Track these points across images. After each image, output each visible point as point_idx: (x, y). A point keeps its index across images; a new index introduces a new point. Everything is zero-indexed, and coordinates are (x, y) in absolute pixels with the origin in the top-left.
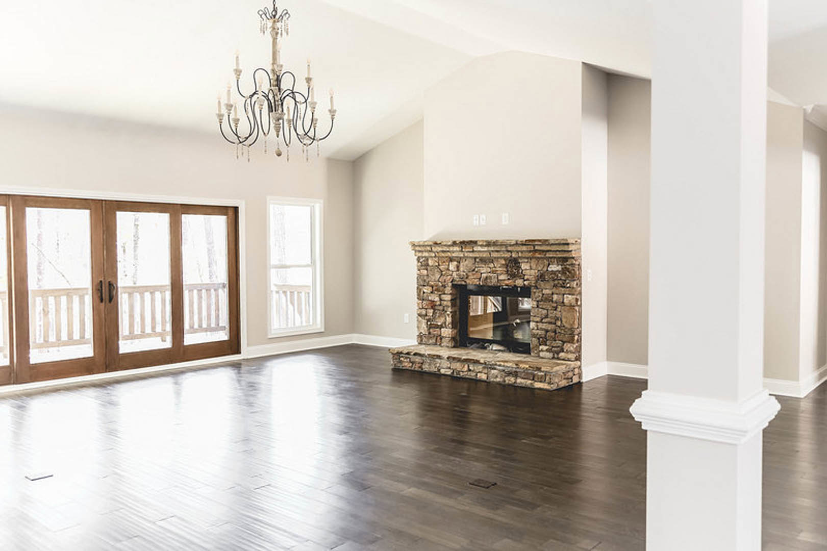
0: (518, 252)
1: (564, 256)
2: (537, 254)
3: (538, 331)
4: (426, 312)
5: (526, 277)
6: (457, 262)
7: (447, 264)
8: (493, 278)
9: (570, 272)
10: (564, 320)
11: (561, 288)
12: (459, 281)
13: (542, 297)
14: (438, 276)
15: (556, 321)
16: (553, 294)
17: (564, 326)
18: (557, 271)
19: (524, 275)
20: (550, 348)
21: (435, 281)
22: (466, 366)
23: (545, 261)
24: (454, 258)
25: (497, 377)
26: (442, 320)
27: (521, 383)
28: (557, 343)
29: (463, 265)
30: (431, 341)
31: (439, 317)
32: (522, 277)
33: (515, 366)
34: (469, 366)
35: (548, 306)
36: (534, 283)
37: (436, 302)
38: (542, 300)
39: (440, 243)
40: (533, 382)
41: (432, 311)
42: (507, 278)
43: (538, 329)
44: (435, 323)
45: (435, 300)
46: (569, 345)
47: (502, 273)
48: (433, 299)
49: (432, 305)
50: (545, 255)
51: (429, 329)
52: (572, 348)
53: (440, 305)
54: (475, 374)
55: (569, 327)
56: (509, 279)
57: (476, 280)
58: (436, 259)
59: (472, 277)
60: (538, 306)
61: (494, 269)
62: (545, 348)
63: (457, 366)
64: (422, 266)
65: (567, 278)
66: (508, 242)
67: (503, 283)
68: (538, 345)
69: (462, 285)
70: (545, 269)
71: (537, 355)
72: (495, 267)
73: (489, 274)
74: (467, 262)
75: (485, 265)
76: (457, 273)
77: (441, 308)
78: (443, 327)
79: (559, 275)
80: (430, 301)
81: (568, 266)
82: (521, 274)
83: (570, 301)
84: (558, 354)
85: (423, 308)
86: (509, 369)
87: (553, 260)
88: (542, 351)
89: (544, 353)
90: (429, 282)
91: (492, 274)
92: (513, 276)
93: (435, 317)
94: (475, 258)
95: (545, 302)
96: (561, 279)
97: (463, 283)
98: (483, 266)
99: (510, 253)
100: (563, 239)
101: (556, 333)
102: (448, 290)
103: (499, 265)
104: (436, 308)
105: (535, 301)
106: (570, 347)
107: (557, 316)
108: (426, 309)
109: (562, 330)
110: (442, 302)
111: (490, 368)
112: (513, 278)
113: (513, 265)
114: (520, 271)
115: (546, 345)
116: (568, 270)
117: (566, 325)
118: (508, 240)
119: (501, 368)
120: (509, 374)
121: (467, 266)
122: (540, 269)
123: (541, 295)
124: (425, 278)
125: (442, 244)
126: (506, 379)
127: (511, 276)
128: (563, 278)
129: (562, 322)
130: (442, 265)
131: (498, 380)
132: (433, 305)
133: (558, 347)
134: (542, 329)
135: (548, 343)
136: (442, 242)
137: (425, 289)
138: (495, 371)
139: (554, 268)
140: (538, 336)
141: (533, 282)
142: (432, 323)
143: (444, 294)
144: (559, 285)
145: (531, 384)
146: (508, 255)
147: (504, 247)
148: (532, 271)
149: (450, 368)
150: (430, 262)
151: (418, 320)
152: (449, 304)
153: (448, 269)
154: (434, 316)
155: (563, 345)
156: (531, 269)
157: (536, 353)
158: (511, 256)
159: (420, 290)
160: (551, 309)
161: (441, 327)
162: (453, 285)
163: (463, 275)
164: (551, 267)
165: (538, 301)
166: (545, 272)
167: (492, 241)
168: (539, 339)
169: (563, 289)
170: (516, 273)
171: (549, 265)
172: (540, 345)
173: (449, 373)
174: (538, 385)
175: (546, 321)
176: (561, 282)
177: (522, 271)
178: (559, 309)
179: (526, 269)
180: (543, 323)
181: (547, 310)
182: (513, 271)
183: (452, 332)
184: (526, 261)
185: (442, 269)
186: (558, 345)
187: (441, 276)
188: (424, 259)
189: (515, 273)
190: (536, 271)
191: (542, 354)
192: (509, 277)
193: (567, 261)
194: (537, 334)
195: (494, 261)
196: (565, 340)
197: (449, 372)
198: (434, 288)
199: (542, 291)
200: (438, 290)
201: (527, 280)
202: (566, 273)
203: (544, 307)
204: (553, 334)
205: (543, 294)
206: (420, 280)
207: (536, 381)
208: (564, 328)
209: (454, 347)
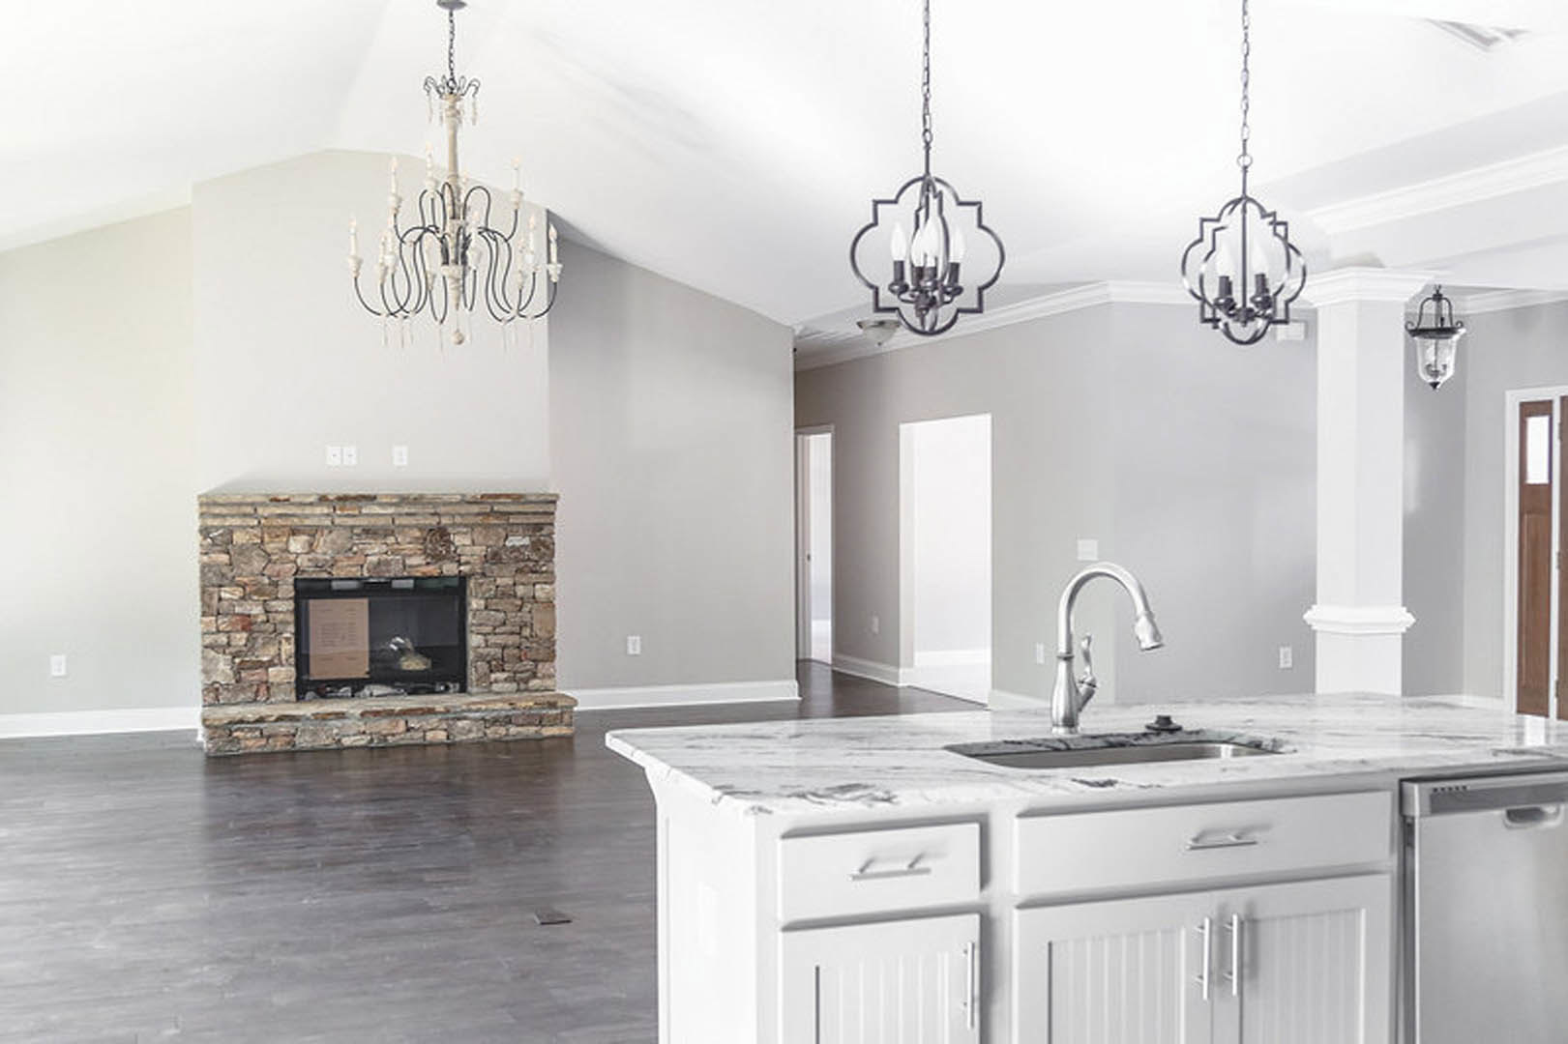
0: (453, 516)
1: (536, 521)
2: (491, 518)
3: (489, 649)
4: (229, 638)
5: (463, 559)
6: (309, 535)
7: (285, 539)
8: (393, 563)
9: (545, 546)
10: (536, 627)
11: (530, 575)
12: (314, 572)
13: (496, 591)
14: (258, 564)
15: (521, 628)
16: (515, 584)
17: (536, 635)
18: (522, 546)
19: (460, 555)
20: (512, 675)
21: (252, 574)
22: (402, 723)
23: (503, 530)
24: (302, 528)
25: (470, 731)
26: (272, 650)
27: (519, 733)
28: (525, 666)
29: (325, 541)
30: (241, 697)
31: (264, 644)
32: (457, 559)
33: (508, 707)
34: (407, 722)
35: (507, 604)
36: (479, 569)
37: (256, 616)
38: (495, 597)
39: (287, 500)
40: (539, 727)
41: (245, 635)
42: (424, 562)
43: (487, 646)
44: (254, 659)
45: (253, 612)
46: (547, 665)
47: (415, 554)
48: (247, 612)
49: (245, 623)
50: (506, 520)
51: (237, 672)
52: (552, 670)
53: (266, 621)
54: (422, 734)
55: (546, 636)
56: (428, 564)
57: (354, 569)
58: (257, 531)
59: (345, 563)
60: (486, 608)
61: (396, 546)
62: (502, 676)
63: (384, 725)
64: (214, 544)
65: (541, 558)
66: (445, 497)
67: (417, 571)
68: (488, 671)
69: (319, 580)
70: (499, 544)
71: (486, 690)
72: (398, 543)
73: (385, 556)
74: (334, 535)
75: (375, 539)
76: (310, 556)
77: (269, 627)
78: (275, 665)
79: (527, 553)
80: (238, 614)
81: (542, 538)
82: (452, 554)
83: (548, 593)
84: (526, 682)
85: (218, 631)
86: (495, 714)
87: (515, 528)
88: (496, 681)
89: (500, 685)
90: (234, 577)
91: (392, 557)
92: (438, 558)
93: (253, 646)
94: (352, 527)
95: (502, 598)
96: (529, 559)
97: (325, 575)
98: (372, 541)
99: (437, 518)
101: (521, 650)
102: (286, 590)
103: (408, 540)
104: (254, 627)
105: (481, 598)
106: (548, 669)
107: (525, 620)
108: (228, 632)
109: (532, 643)
110: (270, 615)
111: (453, 719)
112: (437, 561)
113: (437, 538)
114: (453, 549)
115: (503, 670)
116: (543, 544)
117: (541, 634)
119: (477, 715)
120: (495, 721)
121: (333, 542)
122: (491, 543)
123: (494, 588)
124: (225, 570)
125: (292, 500)
126: (488, 731)
127: (433, 557)
128: (534, 558)
129: (532, 630)
130: (272, 542)
131: (472, 736)
132: (247, 624)
133: (527, 671)
134: (496, 645)
135: (507, 667)
136: (293, 496)
137: (225, 591)
138: (465, 722)
139: (517, 541)
140: (488, 658)
141: (478, 566)
142: (247, 659)
143: (277, 598)
144: (526, 569)
145: (536, 732)
146: (434, 521)
147: (431, 506)
148: (476, 547)
149: (364, 733)
150: (239, 538)
151: (204, 658)
152: (289, 617)
153: (287, 550)
154: (249, 645)
155: (536, 666)
156: (474, 544)
157: (485, 687)
159: (211, 595)
160: (512, 611)
161: (271, 664)
162: (296, 580)
163: (325, 560)
164: (511, 541)
165: (487, 599)
166: (501, 549)
167: (411, 494)
168: (489, 662)
169: (534, 576)
170: (444, 552)
171: (508, 536)
172: (491, 671)
173: (362, 743)
175: (501, 631)
176: (531, 564)
177: (456, 548)
178: (526, 609)
179: (463, 545)
180: (495, 634)
181: (505, 612)
182: (436, 549)
183: (295, 671)
184: (465, 530)
185: (269, 551)
186: (528, 667)
187: (267, 564)
188: (221, 531)
189: (441, 552)
190: (484, 548)
191: (495, 687)
192: (429, 560)
193: (542, 529)
194: (488, 655)
195: (396, 531)
196: (540, 657)
197: (363, 741)
198: (248, 589)
199: (495, 581)
200: (259, 592)
201: (467, 563)
202: (539, 550)
203: (500, 608)
204: (516, 651)
206: (210, 575)
207: (543, 726)
208: (536, 639)
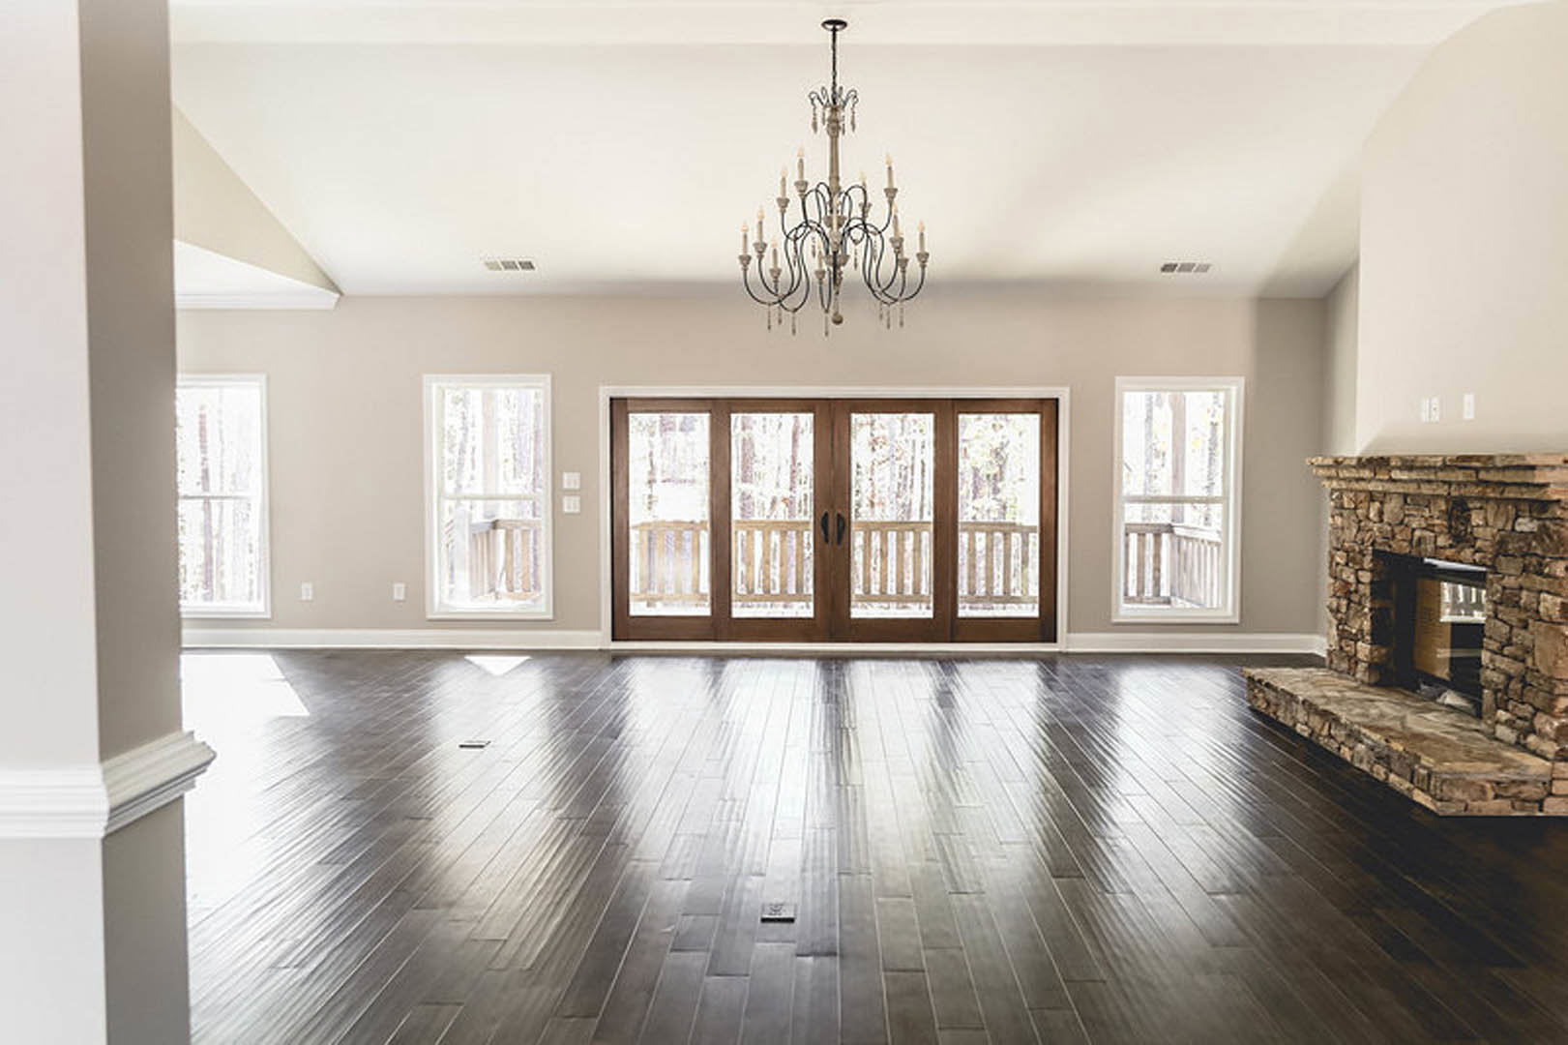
0: (1456, 485)
1: (1536, 496)
2: (1489, 490)
3: (1495, 674)
4: (1338, 604)
5: (1478, 544)
6: (1380, 502)
7: (1367, 505)
8: (1429, 540)
9: (1551, 538)
10: (1538, 656)
11: (1535, 576)
12: (1381, 543)
13: (1503, 593)
14: (1354, 530)
15: (1524, 655)
16: (1520, 588)
17: (1538, 671)
18: (1530, 533)
19: (1476, 539)
20: (1514, 718)
21: (1351, 541)
22: (1327, 726)
23: (1510, 507)
24: (1376, 494)
25: (1364, 760)
26: (1359, 623)
27: (1394, 785)
28: (1525, 711)
29: (1388, 510)
30: (1343, 667)
31: (1354, 616)
32: (1473, 543)
33: (1383, 742)
34: (1330, 727)
35: (1513, 616)
36: (1490, 559)
37: (1352, 584)
38: (1502, 600)
41: (1345, 602)
42: (1449, 544)
43: (1495, 669)
44: (1349, 629)
45: (1351, 581)
46: (1544, 718)
47: (1442, 532)
48: (1347, 579)
50: (1502, 492)
51: (1340, 641)
52: (1548, 728)
53: (1356, 591)
55: (1547, 674)
56: (1451, 546)
57: (1405, 544)
58: (1353, 494)
59: (1400, 537)
60: (1496, 616)
61: (1430, 521)
62: (1505, 716)
64: (1336, 507)
65: (1546, 551)
67: (1445, 554)
68: (1495, 705)
69: (1385, 552)
70: (1509, 528)
72: (1431, 517)
73: (1424, 532)
74: (1393, 503)
75: (1417, 510)
76: (1380, 525)
77: (1357, 598)
78: (1360, 640)
79: (1534, 544)
80: (1344, 581)
81: (1548, 523)
82: (1468, 536)
83: (1549, 608)
84: (1525, 736)
85: (1335, 595)
86: (1380, 748)
87: (1519, 506)
88: (1500, 722)
89: (1503, 729)
90: (1343, 542)
91: (1428, 533)
92: (1458, 539)
93: (1349, 616)
94: (1405, 496)
95: (1507, 606)
96: (1535, 554)
97: (1388, 549)
98: (1415, 513)
99: (1446, 487)
100: (1517, 456)
101: (1524, 686)
102: (1367, 563)
103: (1437, 514)
104: (1351, 597)
105: (1490, 601)
106: (1545, 724)
107: (1527, 643)
108: (1339, 598)
109: (1534, 678)
110: (1359, 586)
111: (1355, 739)
112: (1458, 542)
113: (1459, 513)
114: (1469, 530)
115: (1507, 710)
116: (1548, 531)
117: (1543, 671)
118: (1431, 457)
119: (1367, 742)
120: (1379, 758)
121: (1393, 512)
122: (1500, 525)
123: (1502, 589)
124: (1340, 533)
125: (1345, 462)
126: (1375, 767)
127: (1455, 539)
128: (1539, 552)
129: (1534, 659)
130: (1360, 508)
131: (1366, 767)
132: (1347, 591)
133: (1527, 719)
134: (1501, 671)
135: (1510, 706)
137: (1339, 556)
138: (1362, 746)
139: (1525, 525)
140: (1495, 687)
141: (1490, 556)
142: (1345, 628)
143: (1362, 569)
144: (1532, 569)
145: (1408, 790)
146: (1445, 491)
148: (1489, 529)
149: (1311, 726)
150: (1346, 501)
151: (1328, 620)
152: (1368, 592)
153: (1368, 517)
154: (1348, 613)
155: (1534, 715)
156: (1487, 524)
158: (1449, 494)
159: (1333, 557)
160: (1518, 626)
161: (1356, 638)
162: (1374, 551)
163: (1388, 531)
164: (1520, 524)
165: (1496, 603)
166: (1509, 535)
168: (1496, 693)
169: (1538, 579)
170: (1463, 533)
171: (1517, 517)
172: (1498, 708)
174: (1420, 797)
175: (1508, 652)
176: (1534, 560)
177: (1473, 528)
178: (1530, 627)
179: (1478, 526)
180: (1503, 656)
181: (1511, 626)
182: (1458, 528)
183: (1371, 652)
184: (1474, 505)
185: (1359, 516)
186: (1527, 714)
187: (1358, 531)
188: (1338, 494)
189: (1461, 532)
190: (1495, 531)
191: (1498, 730)
192: (1452, 542)
193: (1546, 511)
194: (1495, 682)
195: (1429, 502)
196: (1538, 704)
197: (1306, 733)
198: (1350, 556)
199: (1503, 579)
200: (1353, 560)
201: (1481, 550)
202: (1544, 540)
203: (1505, 618)
204: (1520, 686)
205: (1504, 588)
206: (1333, 537)
208: (1537, 675)
209: (1376, 685)
